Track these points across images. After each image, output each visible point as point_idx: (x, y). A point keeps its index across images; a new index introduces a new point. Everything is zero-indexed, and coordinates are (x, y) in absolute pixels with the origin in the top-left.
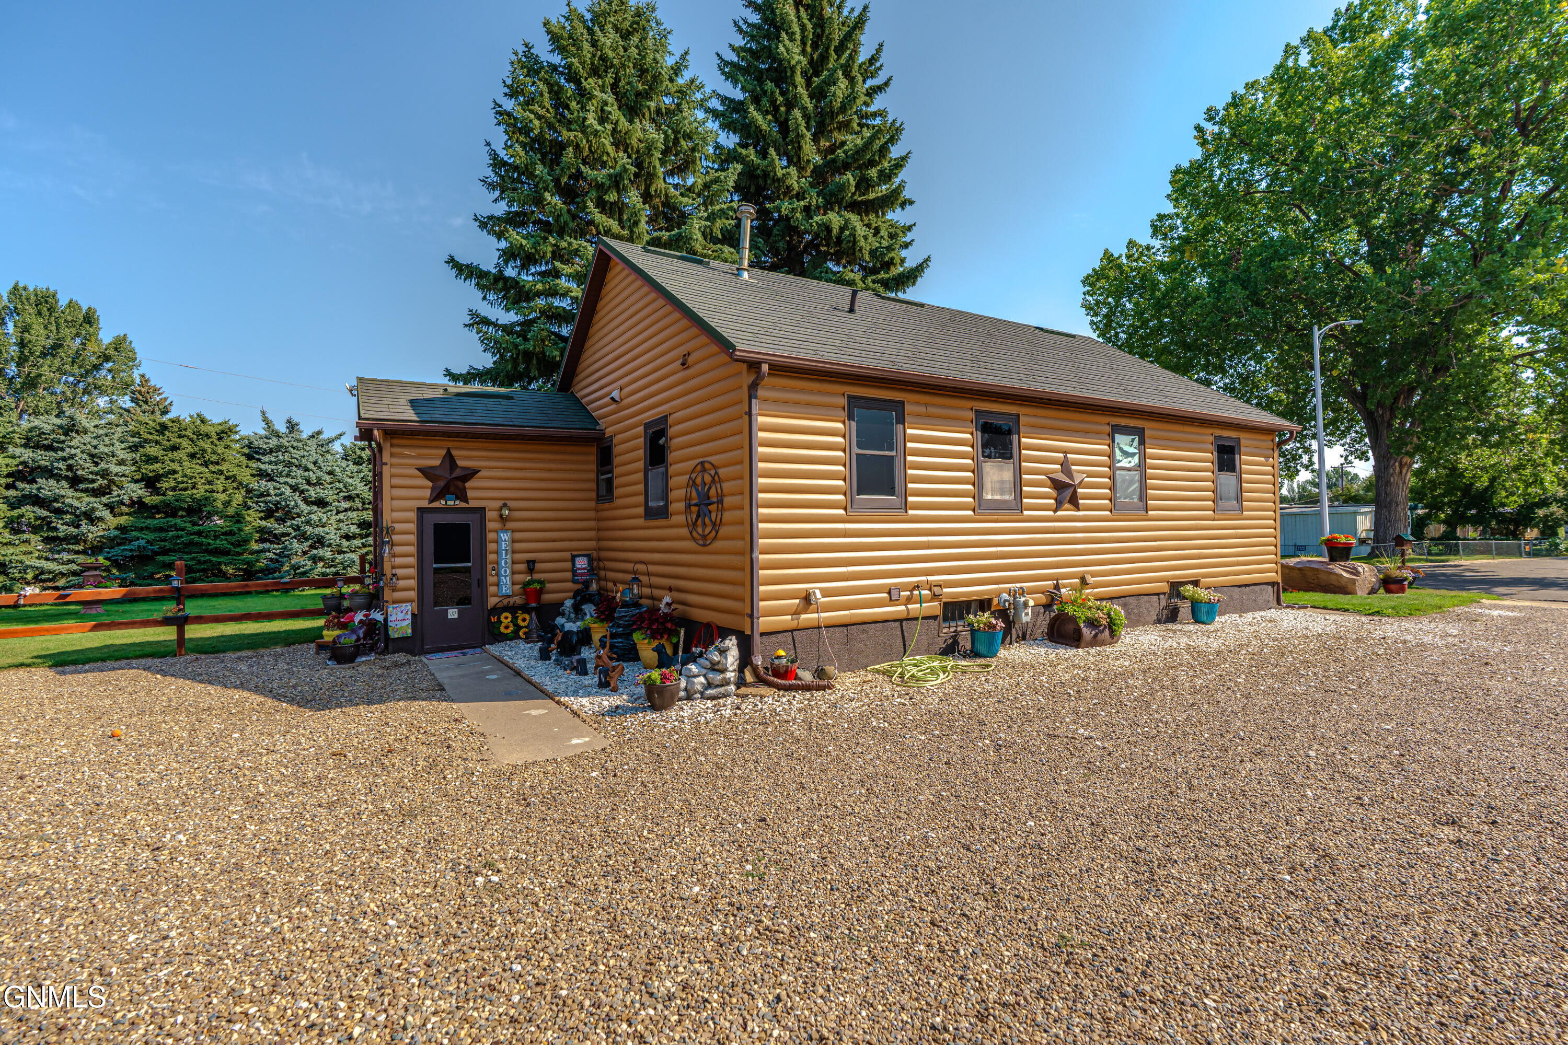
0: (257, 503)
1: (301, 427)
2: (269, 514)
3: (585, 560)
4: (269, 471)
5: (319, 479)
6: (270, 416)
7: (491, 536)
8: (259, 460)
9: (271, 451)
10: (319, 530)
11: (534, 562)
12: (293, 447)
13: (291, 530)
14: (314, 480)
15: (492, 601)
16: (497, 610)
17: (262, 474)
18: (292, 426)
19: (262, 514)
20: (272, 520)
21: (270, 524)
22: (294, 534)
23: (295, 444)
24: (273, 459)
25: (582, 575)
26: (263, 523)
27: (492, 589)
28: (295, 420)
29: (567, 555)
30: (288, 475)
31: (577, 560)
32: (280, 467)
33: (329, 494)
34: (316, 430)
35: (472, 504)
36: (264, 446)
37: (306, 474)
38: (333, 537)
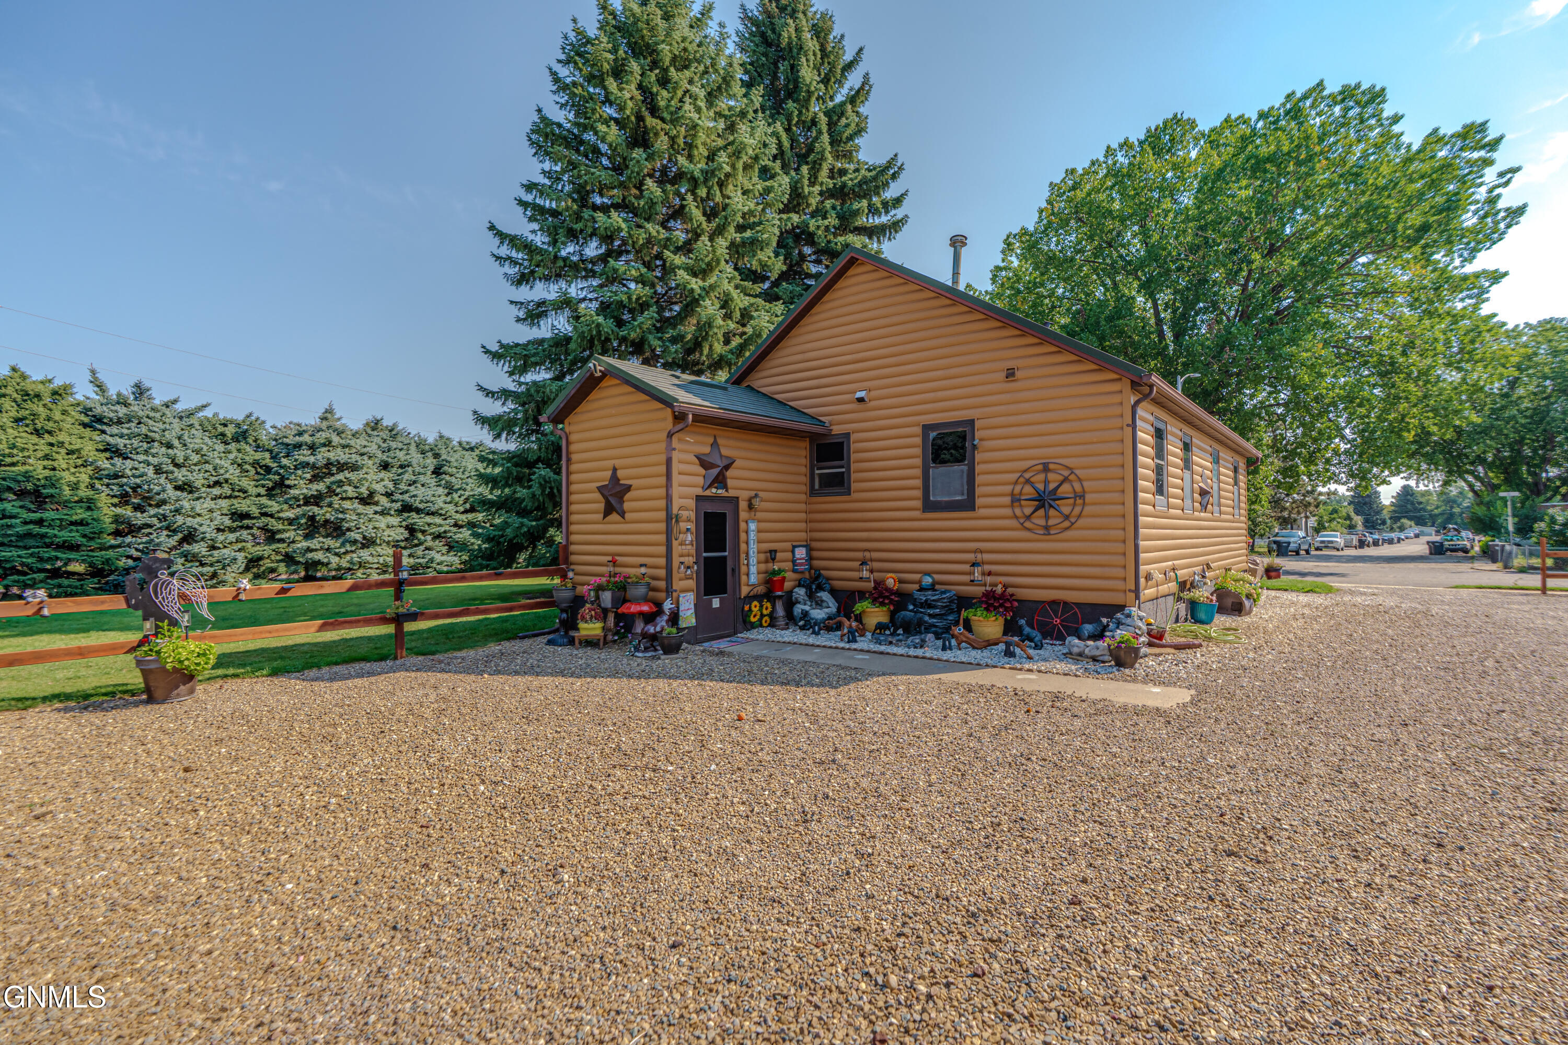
0: (108, 485)
1: (154, 393)
2: (124, 499)
3: (803, 550)
4: (121, 447)
5: (186, 458)
6: (101, 376)
7: (743, 525)
8: (103, 432)
9: (119, 422)
10: (190, 522)
11: (775, 551)
12: (148, 417)
13: (155, 521)
14: (180, 460)
15: (745, 590)
16: (750, 598)
17: (112, 451)
18: (140, 391)
19: (116, 500)
20: (129, 507)
21: (127, 512)
22: (159, 525)
23: (152, 414)
24: (125, 431)
25: (801, 564)
26: (119, 511)
27: (744, 578)
28: (147, 383)
29: (788, 545)
30: (146, 452)
31: (797, 550)
32: (135, 442)
33: (198, 479)
34: (172, 398)
35: (732, 493)
36: (112, 415)
37: (170, 451)
38: (207, 529)
